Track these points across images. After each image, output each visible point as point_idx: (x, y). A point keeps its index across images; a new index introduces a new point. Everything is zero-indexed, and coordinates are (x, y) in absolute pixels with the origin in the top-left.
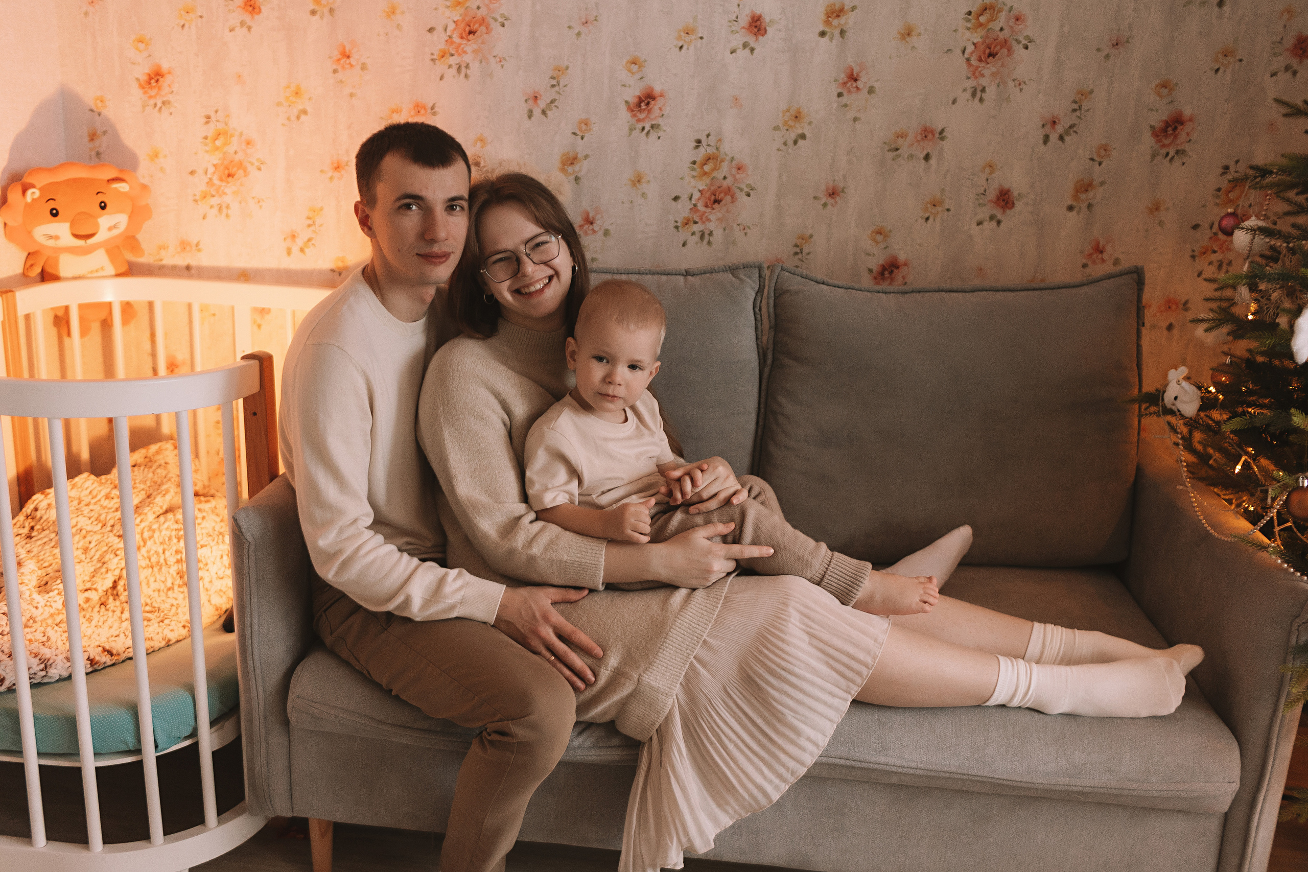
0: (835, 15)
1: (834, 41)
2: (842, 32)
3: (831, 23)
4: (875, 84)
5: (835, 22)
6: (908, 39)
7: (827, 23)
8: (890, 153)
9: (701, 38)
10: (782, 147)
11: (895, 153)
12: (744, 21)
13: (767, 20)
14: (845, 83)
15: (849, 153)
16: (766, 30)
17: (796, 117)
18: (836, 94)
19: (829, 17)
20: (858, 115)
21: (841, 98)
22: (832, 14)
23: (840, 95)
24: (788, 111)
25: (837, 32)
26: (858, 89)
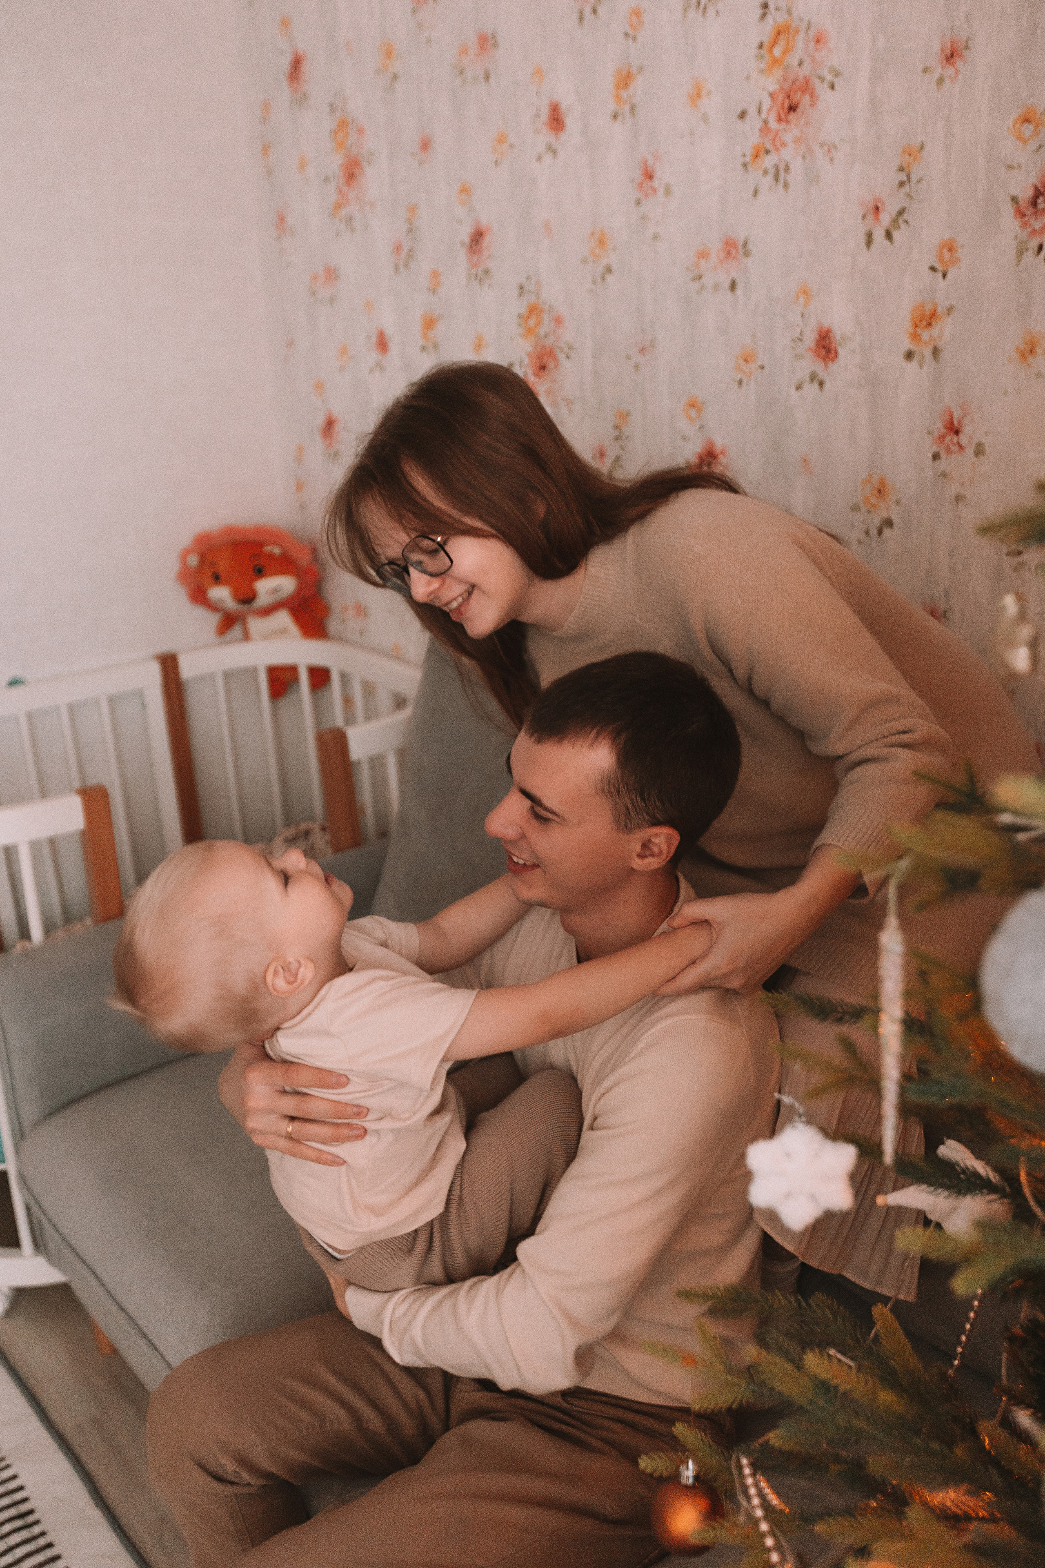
0: (924, 323)
1: (925, 368)
2: (936, 352)
3: (920, 336)
4: (985, 440)
5: (925, 335)
6: (1030, 359)
7: (915, 337)
8: (1010, 559)
9: (762, 367)
10: (864, 538)
11: (1018, 559)
12: (811, 338)
13: (838, 337)
14: (942, 438)
15: (951, 554)
16: (836, 352)
17: (880, 491)
18: (930, 456)
19: (916, 326)
20: (962, 492)
21: (937, 463)
22: (921, 321)
23: (936, 457)
24: (869, 480)
25: (928, 352)
26: (961, 447)
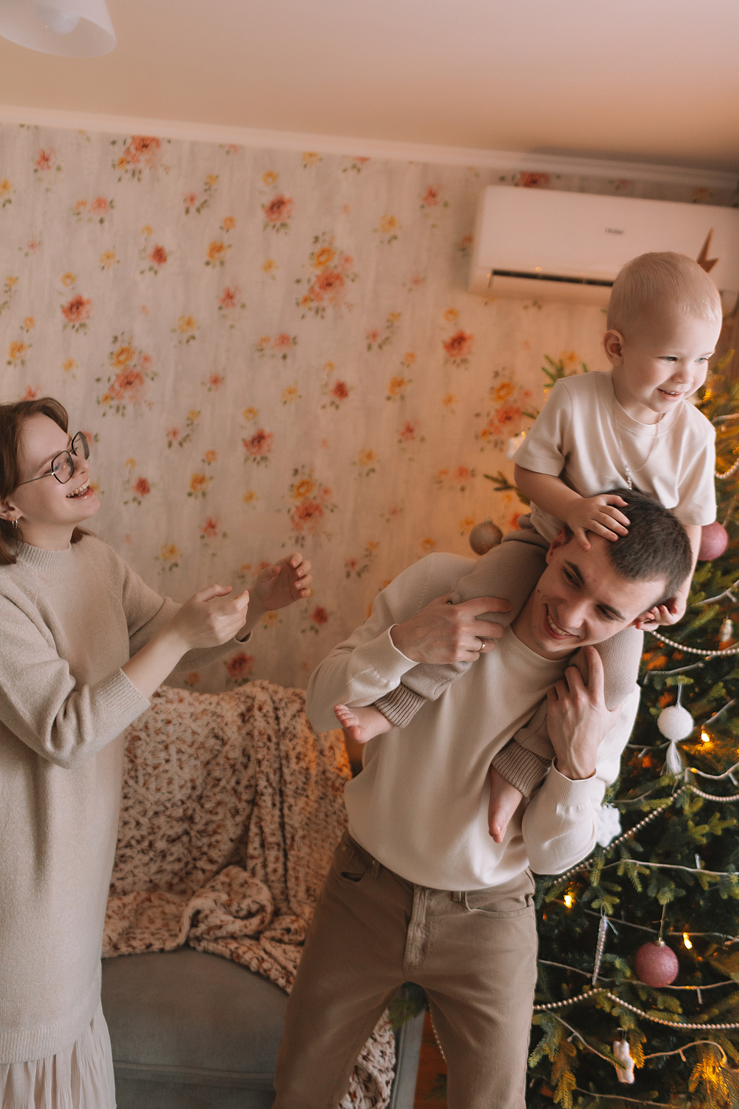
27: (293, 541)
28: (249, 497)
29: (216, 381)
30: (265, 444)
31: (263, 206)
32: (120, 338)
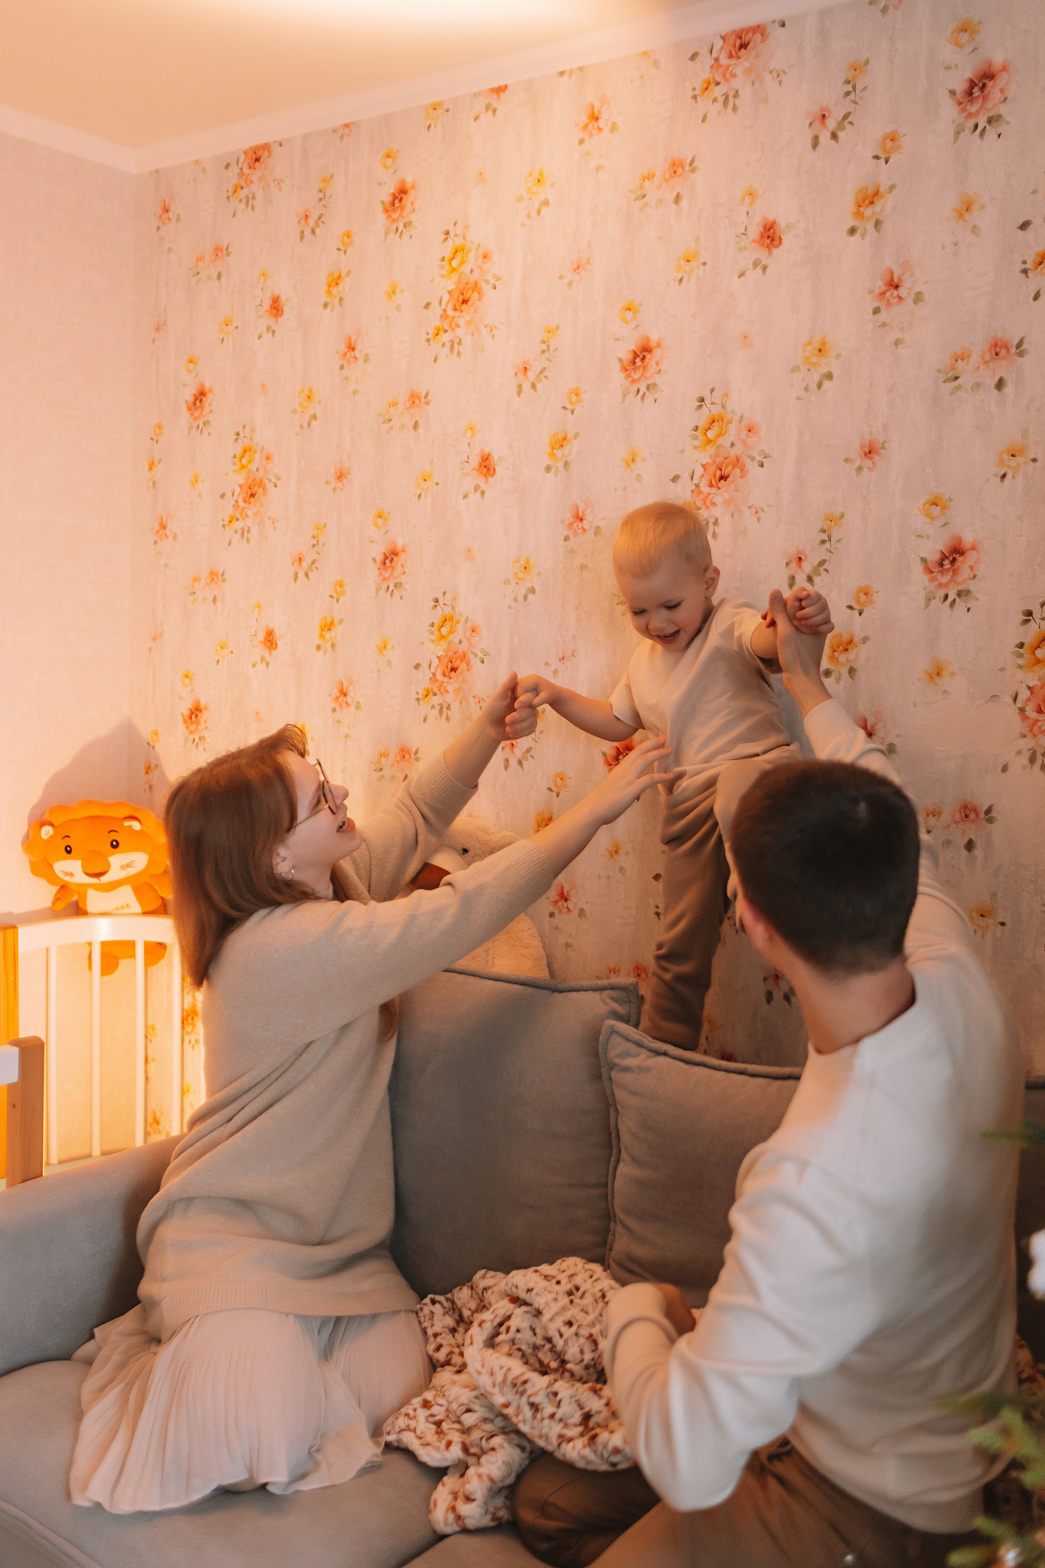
27: (1024, 759)
28: (937, 673)
29: (870, 452)
30: (964, 564)
31: (952, 93)
32: (708, 401)
